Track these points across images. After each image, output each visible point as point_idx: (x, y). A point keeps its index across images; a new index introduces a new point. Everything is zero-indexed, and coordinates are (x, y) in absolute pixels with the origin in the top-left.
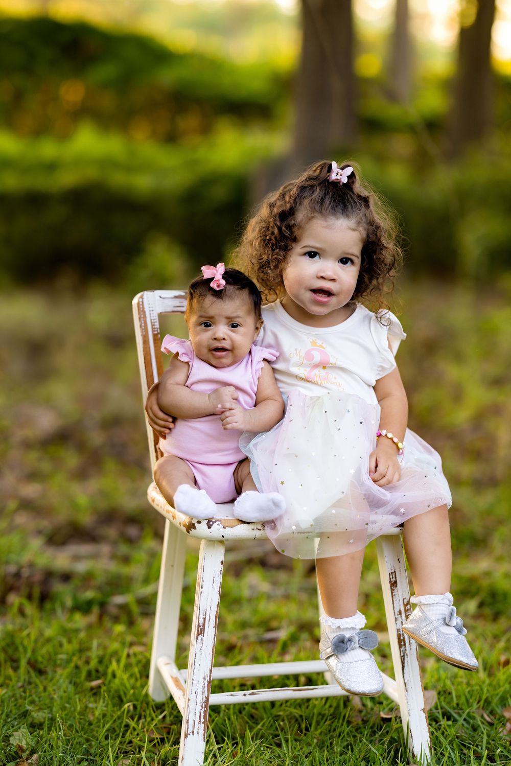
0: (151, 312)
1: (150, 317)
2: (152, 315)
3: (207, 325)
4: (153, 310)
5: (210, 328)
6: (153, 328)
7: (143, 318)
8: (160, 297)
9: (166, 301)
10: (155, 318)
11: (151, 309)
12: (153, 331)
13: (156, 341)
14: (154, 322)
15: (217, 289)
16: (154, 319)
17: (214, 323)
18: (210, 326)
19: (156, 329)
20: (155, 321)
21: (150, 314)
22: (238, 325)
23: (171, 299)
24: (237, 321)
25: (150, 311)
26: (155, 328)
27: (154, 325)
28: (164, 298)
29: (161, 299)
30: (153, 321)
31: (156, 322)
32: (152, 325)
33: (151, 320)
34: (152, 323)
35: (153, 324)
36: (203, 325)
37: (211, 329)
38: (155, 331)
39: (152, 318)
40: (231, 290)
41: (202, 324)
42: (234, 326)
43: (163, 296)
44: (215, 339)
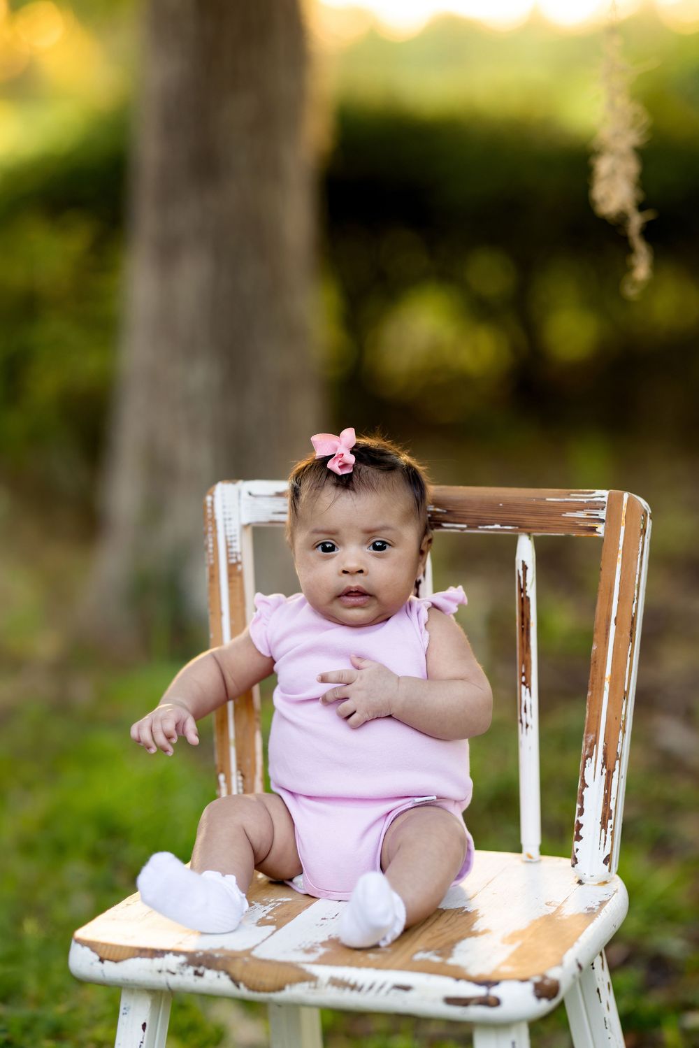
0: (227, 522)
1: (225, 531)
2: (228, 528)
3: (328, 548)
4: (230, 519)
5: (333, 553)
6: (228, 553)
7: (212, 532)
8: (250, 494)
9: (259, 502)
10: (233, 533)
11: (227, 516)
12: (228, 558)
13: (234, 578)
14: (231, 542)
15: (340, 472)
16: (231, 536)
17: (342, 544)
18: (332, 549)
19: (234, 555)
20: (233, 539)
21: (225, 526)
22: (384, 543)
23: (269, 499)
24: (383, 536)
25: (225, 520)
26: (232, 553)
27: (231, 547)
28: (256, 496)
29: (251, 498)
30: (229, 539)
31: (235, 541)
32: (228, 547)
33: (226, 537)
34: (227, 542)
35: (229, 544)
36: (320, 548)
37: (336, 555)
38: (232, 558)
39: (228, 534)
40: (370, 474)
41: (317, 547)
42: (380, 547)
43: (254, 492)
44: (345, 572)
